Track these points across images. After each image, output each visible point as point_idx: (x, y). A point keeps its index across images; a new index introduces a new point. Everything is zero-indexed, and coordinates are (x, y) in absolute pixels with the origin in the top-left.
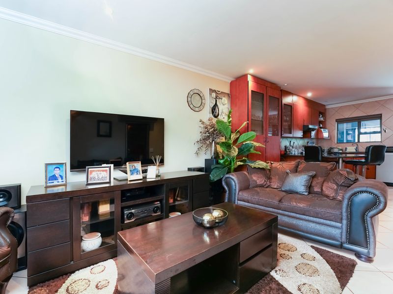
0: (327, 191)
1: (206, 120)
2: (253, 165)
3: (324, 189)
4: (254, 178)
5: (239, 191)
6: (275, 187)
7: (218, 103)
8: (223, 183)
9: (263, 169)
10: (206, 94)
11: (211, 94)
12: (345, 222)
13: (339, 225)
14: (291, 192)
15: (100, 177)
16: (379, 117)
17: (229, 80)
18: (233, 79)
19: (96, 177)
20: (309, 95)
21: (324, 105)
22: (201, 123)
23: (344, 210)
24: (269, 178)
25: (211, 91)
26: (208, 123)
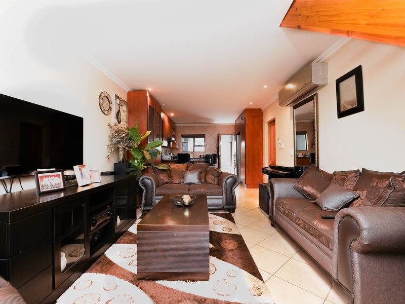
0: (210, 181)
1: (112, 124)
2: (159, 168)
3: (208, 179)
4: (162, 177)
5: (156, 188)
6: (177, 182)
7: (120, 110)
8: (140, 184)
9: (164, 170)
10: (113, 98)
11: (116, 100)
12: (224, 194)
13: (221, 197)
14: (190, 184)
15: (54, 185)
16: (203, 136)
17: (128, 89)
18: (130, 90)
19: (49, 185)
20: (172, 115)
21: (175, 123)
22: (109, 127)
23: (224, 188)
24: (170, 177)
25: (117, 97)
26: (115, 128)
